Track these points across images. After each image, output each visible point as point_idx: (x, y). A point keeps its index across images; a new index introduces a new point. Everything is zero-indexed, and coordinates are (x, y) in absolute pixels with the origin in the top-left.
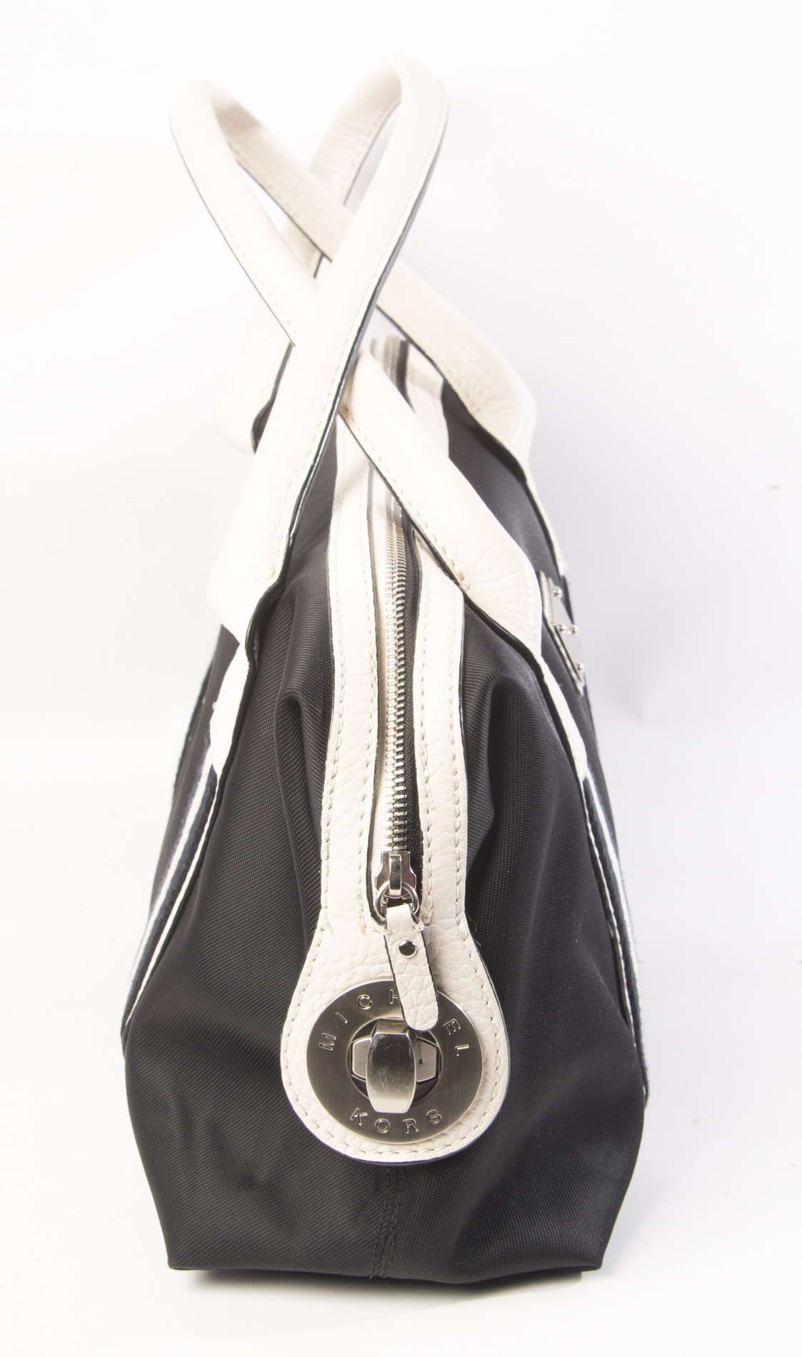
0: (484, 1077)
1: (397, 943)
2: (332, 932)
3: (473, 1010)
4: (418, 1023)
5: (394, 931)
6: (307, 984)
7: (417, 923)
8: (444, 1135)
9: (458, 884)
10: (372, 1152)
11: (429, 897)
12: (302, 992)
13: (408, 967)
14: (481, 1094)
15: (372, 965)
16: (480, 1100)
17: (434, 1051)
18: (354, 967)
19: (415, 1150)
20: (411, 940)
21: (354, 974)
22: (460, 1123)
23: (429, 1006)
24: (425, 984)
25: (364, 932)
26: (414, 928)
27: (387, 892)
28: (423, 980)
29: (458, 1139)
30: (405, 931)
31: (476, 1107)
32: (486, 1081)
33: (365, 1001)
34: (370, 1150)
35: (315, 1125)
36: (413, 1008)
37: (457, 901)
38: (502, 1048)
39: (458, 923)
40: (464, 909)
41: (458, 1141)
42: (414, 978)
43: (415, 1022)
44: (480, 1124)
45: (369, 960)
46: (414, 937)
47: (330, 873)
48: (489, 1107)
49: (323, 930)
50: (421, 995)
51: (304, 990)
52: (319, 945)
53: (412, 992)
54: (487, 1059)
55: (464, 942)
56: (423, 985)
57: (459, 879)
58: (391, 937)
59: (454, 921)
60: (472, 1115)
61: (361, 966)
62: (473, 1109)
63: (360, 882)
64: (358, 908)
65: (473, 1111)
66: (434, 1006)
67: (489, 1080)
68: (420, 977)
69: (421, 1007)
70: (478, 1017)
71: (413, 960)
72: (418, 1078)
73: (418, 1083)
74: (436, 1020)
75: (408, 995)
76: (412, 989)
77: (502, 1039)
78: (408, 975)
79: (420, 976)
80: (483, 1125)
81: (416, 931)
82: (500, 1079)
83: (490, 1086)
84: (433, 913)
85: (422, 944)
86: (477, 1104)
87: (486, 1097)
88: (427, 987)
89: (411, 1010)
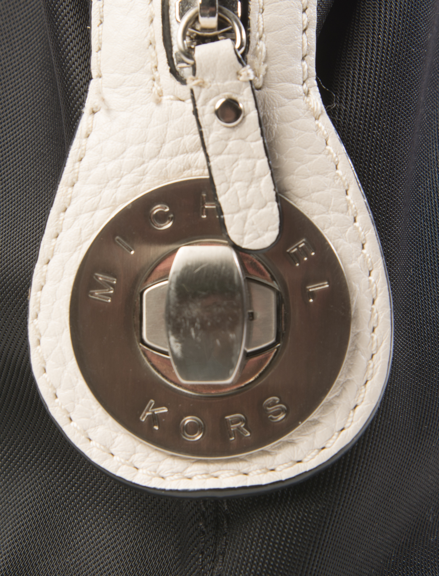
0: (353, 342)
1: (211, 102)
2: (108, 110)
3: (332, 228)
4: (246, 238)
5: (207, 80)
6: (71, 199)
7: (243, 66)
8: (291, 443)
9: (304, 31)
10: (176, 477)
11: (261, 43)
12: (62, 214)
13: (231, 143)
14: (349, 371)
15: (172, 156)
16: (347, 382)
17: (273, 296)
18: (143, 163)
19: (245, 470)
20: (234, 97)
21: (144, 174)
22: (316, 422)
23: (264, 210)
24: (257, 171)
25: (158, 102)
26: (238, 74)
27: (195, 19)
28: (254, 166)
29: (313, 450)
30: (225, 80)
31: (341, 393)
32: (356, 348)
33: (162, 218)
34: (173, 474)
35: (83, 437)
36: (238, 211)
37: (303, 59)
38: (380, 295)
39: (307, 94)
40: (315, 73)
41: (313, 454)
42: (240, 162)
43: (243, 235)
44: (348, 425)
45: (167, 147)
46: (240, 88)
47: (105, 20)
48: (362, 396)
49: (94, 113)
50: (252, 190)
51: (65, 210)
52: (88, 136)
53: (237, 185)
54: (357, 310)
55: (317, 122)
56: (253, 173)
57: (305, 23)
58: (203, 90)
59: (300, 89)
60: (335, 407)
61: (156, 159)
62: (337, 397)
63: (152, 21)
64: (149, 65)
65: (338, 401)
66: (273, 209)
67: (361, 346)
68: (250, 161)
69: (252, 211)
70: (341, 240)
71: (238, 131)
72: (248, 345)
73: (248, 356)
74: (276, 233)
75: (231, 190)
76: (237, 181)
77: (380, 279)
78: (231, 156)
79: (249, 158)
80: (353, 425)
81: (241, 78)
82: (377, 348)
83: (363, 358)
84: (267, 70)
85: (251, 104)
86: (343, 387)
87: (356, 377)
88: (260, 177)
89: (236, 216)
